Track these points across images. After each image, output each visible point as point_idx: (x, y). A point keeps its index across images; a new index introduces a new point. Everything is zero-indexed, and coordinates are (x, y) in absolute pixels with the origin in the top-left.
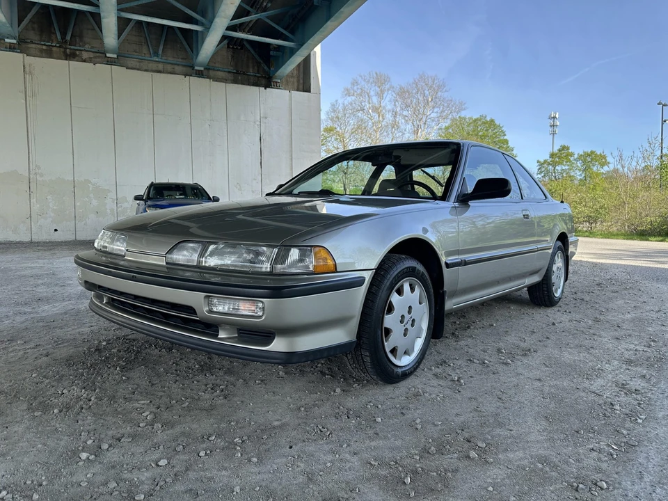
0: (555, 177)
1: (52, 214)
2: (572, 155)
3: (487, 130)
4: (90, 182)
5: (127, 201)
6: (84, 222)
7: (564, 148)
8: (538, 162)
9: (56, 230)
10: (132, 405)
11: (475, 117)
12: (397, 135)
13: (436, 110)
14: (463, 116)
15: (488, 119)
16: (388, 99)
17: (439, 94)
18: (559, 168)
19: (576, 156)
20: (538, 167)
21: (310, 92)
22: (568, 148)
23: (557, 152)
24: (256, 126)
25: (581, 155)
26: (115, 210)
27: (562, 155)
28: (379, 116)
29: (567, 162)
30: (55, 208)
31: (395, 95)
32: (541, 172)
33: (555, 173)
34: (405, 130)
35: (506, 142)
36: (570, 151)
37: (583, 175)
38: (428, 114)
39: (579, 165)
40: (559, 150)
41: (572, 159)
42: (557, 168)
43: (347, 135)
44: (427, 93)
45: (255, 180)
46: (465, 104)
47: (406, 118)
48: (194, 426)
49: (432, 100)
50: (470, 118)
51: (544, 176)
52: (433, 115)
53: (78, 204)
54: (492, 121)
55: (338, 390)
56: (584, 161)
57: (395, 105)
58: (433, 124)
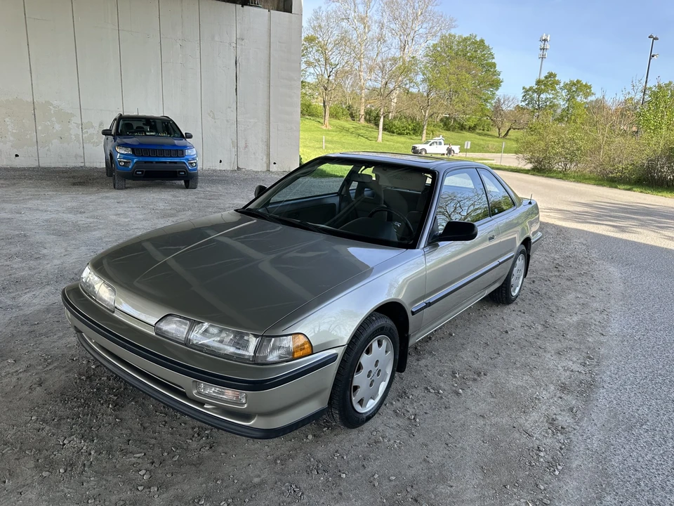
0: (539, 105)
1: (12, 139)
2: (558, 83)
3: (476, 51)
4: (52, 104)
5: (93, 127)
6: (47, 148)
7: (551, 75)
8: (524, 88)
9: (17, 156)
10: (128, 460)
11: (465, 36)
12: (383, 50)
13: (425, 26)
14: (453, 33)
15: (478, 39)
16: (375, 8)
17: (430, 7)
18: (543, 96)
19: (562, 85)
20: (523, 94)
21: (291, 12)
22: (555, 76)
23: (543, 79)
24: (232, 48)
25: (567, 84)
26: (81, 136)
27: (548, 82)
28: (365, 28)
29: (552, 90)
30: (14, 131)
31: (383, 5)
32: (526, 100)
33: (539, 101)
34: (391, 45)
35: (494, 65)
36: (557, 79)
37: (567, 105)
38: (417, 29)
39: (564, 94)
40: (546, 77)
41: (557, 87)
42: (542, 96)
43: (330, 47)
44: (417, 5)
45: (230, 108)
46: (455, 21)
47: (393, 32)
48: (186, 487)
49: (421, 14)
50: (460, 37)
51: (527, 105)
52: (421, 31)
53: (39, 128)
54: (482, 41)
55: (310, 437)
56: (569, 91)
57: (382, 16)
58: (422, 41)
